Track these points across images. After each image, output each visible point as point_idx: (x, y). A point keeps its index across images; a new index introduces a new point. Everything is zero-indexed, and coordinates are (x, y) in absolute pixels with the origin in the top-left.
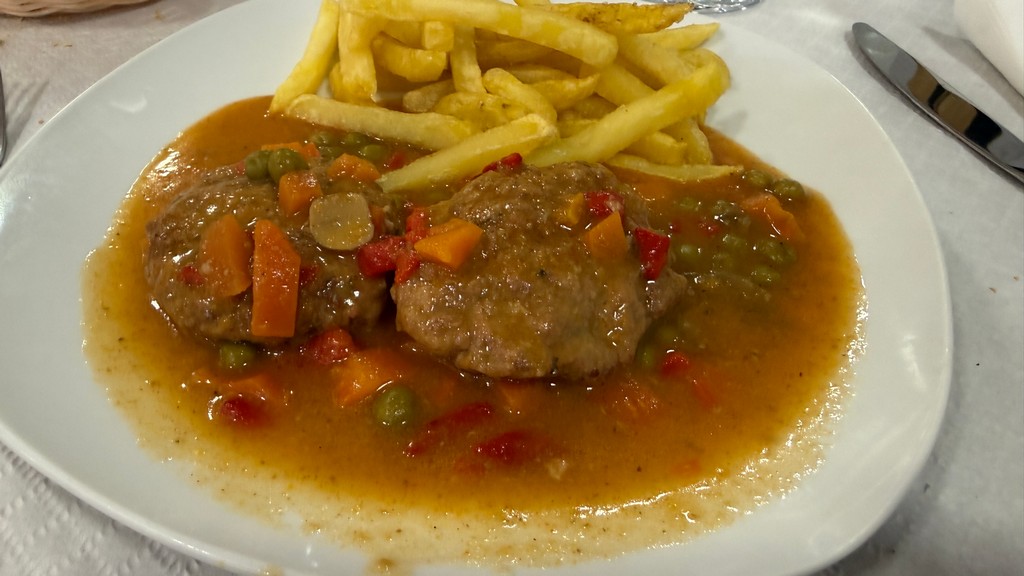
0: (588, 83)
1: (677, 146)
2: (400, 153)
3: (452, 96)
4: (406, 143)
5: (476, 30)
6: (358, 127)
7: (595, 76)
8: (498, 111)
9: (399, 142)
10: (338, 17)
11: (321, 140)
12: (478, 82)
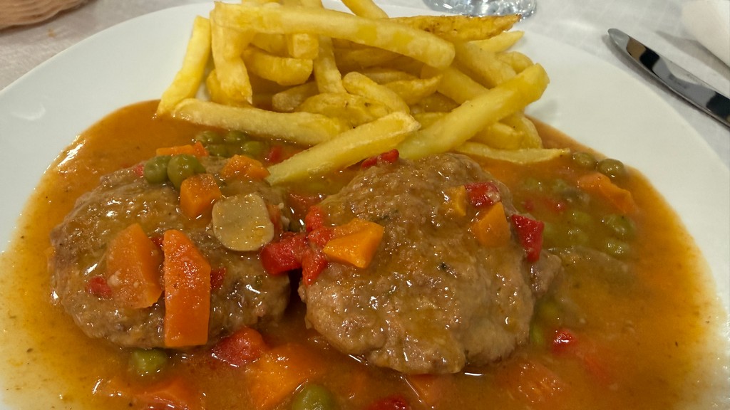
0: (432, 82)
1: (515, 134)
2: (278, 149)
3: (317, 96)
4: (283, 139)
5: (333, 40)
6: (237, 126)
7: (439, 77)
8: (361, 109)
9: (275, 138)
10: (211, 31)
11: (206, 139)
12: (339, 84)
